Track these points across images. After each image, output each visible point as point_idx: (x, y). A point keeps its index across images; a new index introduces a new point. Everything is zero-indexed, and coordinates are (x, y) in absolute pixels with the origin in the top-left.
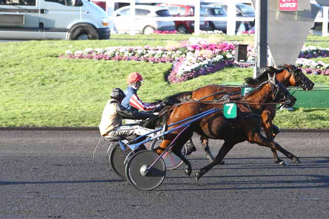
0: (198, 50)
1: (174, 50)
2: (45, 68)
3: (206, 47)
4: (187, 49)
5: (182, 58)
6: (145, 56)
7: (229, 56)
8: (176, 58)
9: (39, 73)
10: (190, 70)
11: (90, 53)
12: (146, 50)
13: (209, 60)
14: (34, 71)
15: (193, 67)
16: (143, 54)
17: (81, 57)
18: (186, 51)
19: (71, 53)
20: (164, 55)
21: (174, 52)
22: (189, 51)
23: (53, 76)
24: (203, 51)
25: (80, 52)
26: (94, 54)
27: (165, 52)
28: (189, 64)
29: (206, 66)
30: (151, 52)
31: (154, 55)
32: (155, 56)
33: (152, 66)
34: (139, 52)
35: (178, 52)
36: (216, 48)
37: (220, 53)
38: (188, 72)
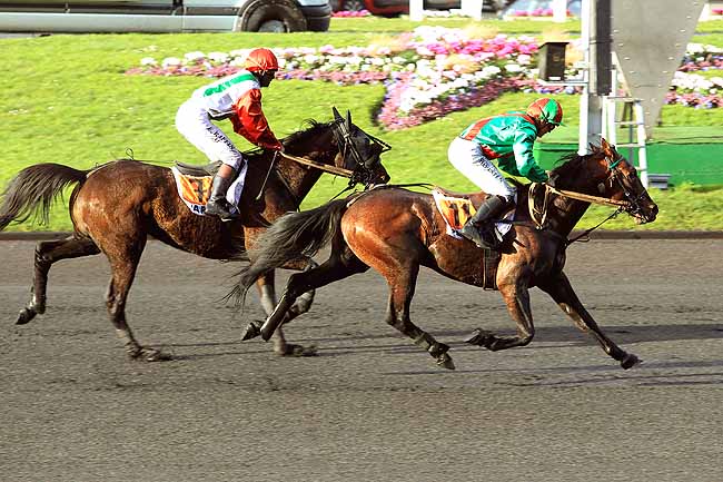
0: (444, 56)
1: (388, 56)
2: (100, 98)
3: (459, 49)
4: (416, 54)
5: (407, 73)
6: (323, 69)
7: (511, 68)
8: (395, 74)
9: (86, 109)
10: (430, 101)
11: (198, 62)
12: (325, 54)
13: (470, 77)
14: (74, 104)
15: (436, 93)
16: (317, 65)
17: (177, 71)
18: (415, 57)
19: (155, 63)
20: (365, 68)
21: (388, 60)
22: (421, 57)
23: (120, 116)
24: (454, 58)
25: (174, 61)
26: (207, 65)
27: (367, 60)
28: (426, 86)
29: (462, 91)
30: (335, 61)
31: (342, 67)
32: (346, 69)
33: (342, 91)
34: (310, 60)
35: (397, 59)
36: (481, 50)
37: (493, 61)
38: (425, 105)
